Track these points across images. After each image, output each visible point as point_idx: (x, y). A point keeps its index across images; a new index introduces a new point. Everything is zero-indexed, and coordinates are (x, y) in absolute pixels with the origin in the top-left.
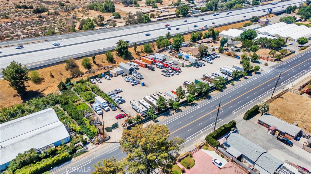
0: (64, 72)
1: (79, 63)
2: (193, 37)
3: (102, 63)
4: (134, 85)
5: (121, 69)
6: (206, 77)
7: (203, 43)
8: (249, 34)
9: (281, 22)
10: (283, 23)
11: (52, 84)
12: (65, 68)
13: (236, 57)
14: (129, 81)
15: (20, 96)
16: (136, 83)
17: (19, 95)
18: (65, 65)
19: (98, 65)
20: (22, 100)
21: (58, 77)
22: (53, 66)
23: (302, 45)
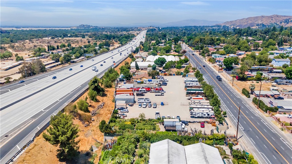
5: (124, 101)
6: (189, 87)
19: (91, 106)
23: (187, 63)
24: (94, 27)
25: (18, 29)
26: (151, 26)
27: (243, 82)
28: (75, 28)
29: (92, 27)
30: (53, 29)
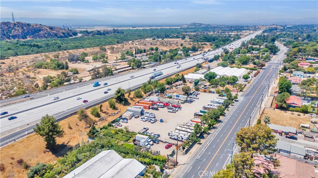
0: (79, 123)
1: (89, 112)
2: (168, 81)
3: (107, 111)
4: (154, 123)
5: (132, 113)
6: (206, 108)
7: (177, 85)
8: (212, 75)
9: (218, 66)
10: (221, 67)
11: (73, 135)
12: (77, 119)
13: (211, 93)
14: (147, 120)
15: (50, 151)
16: (155, 121)
17: (48, 150)
18: (77, 116)
19: (105, 112)
20: (53, 154)
21: (76, 128)
22: (66, 119)
23: (247, 80)
24: (206, 25)
25: (134, 29)
26: (273, 25)
27: (283, 111)
28: (185, 27)
29: (203, 26)
30: (164, 28)
